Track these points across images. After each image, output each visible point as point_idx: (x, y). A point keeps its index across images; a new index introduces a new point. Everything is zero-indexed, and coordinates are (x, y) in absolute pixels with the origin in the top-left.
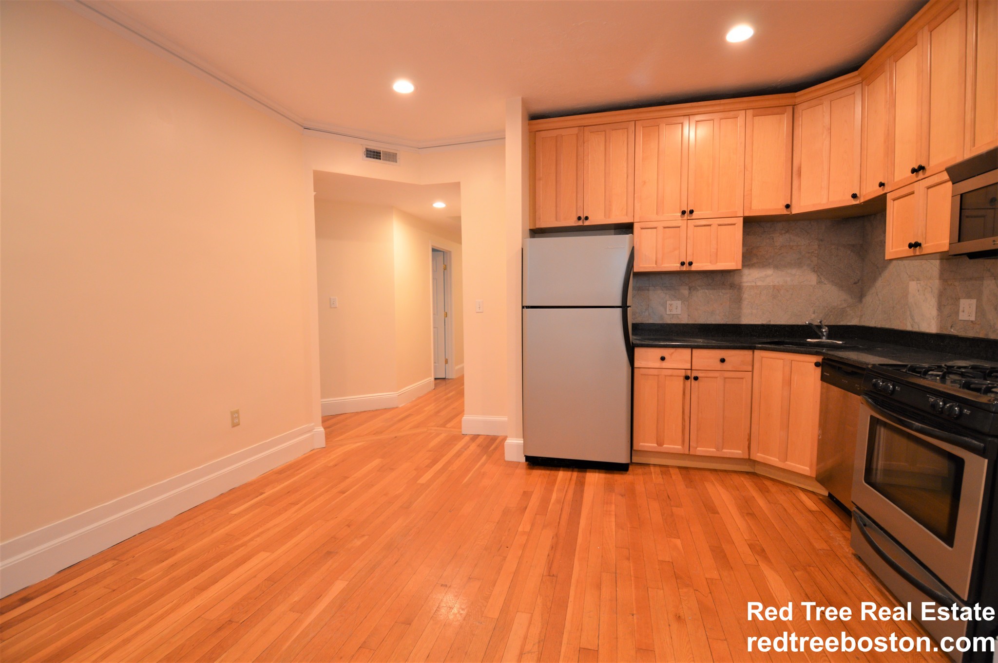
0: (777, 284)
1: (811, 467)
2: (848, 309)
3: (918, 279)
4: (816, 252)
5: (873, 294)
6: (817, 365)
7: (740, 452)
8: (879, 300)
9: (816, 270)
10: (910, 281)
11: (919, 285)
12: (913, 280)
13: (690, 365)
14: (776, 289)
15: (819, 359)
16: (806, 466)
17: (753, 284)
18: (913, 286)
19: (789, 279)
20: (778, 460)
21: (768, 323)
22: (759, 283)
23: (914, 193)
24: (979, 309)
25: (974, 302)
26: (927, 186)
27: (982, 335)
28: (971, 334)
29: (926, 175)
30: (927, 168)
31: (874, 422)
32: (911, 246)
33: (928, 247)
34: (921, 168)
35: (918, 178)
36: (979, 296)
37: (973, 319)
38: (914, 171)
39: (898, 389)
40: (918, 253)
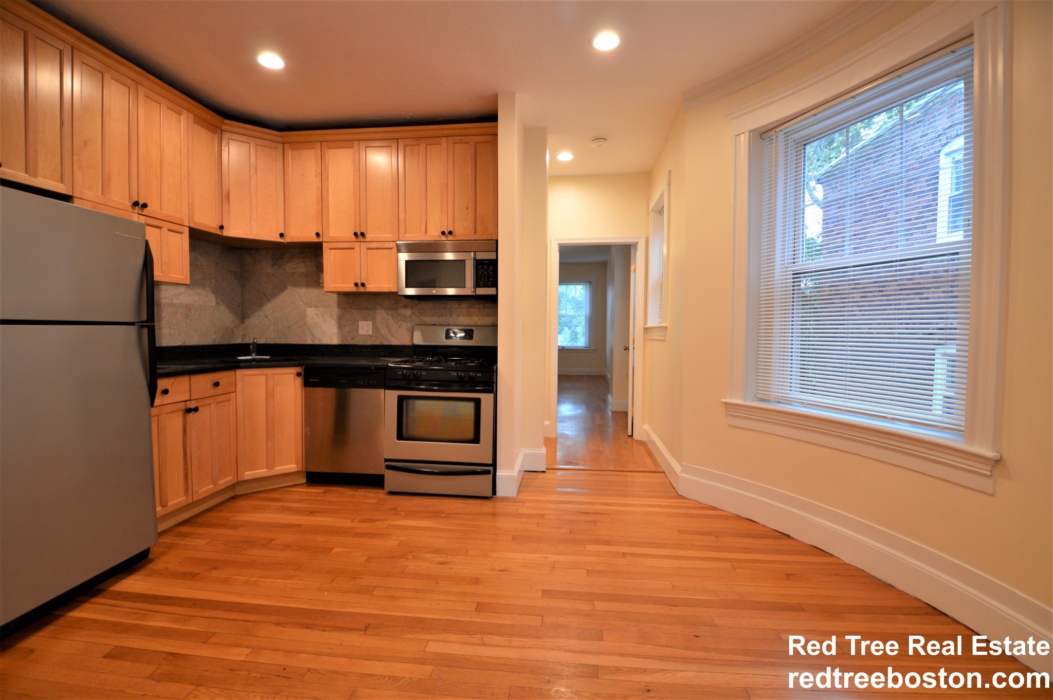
0: (189, 303)
1: (297, 463)
2: (235, 329)
3: (316, 307)
4: (214, 274)
5: (259, 316)
6: (299, 374)
7: (231, 478)
8: (269, 321)
9: (215, 292)
10: (307, 307)
11: (317, 311)
12: (311, 307)
13: (189, 395)
14: (188, 307)
15: (299, 369)
16: (292, 464)
17: (170, 301)
18: (310, 311)
19: (197, 299)
20: (266, 470)
21: (184, 345)
22: (175, 301)
23: (353, 249)
24: (375, 328)
25: (370, 323)
26: (368, 247)
27: (378, 343)
28: (369, 343)
29: (366, 240)
30: (367, 236)
31: (401, 399)
32: (356, 285)
33: (371, 287)
34: (363, 234)
35: (359, 240)
36: (374, 320)
37: (370, 333)
38: (356, 234)
39: (425, 373)
40: (362, 290)
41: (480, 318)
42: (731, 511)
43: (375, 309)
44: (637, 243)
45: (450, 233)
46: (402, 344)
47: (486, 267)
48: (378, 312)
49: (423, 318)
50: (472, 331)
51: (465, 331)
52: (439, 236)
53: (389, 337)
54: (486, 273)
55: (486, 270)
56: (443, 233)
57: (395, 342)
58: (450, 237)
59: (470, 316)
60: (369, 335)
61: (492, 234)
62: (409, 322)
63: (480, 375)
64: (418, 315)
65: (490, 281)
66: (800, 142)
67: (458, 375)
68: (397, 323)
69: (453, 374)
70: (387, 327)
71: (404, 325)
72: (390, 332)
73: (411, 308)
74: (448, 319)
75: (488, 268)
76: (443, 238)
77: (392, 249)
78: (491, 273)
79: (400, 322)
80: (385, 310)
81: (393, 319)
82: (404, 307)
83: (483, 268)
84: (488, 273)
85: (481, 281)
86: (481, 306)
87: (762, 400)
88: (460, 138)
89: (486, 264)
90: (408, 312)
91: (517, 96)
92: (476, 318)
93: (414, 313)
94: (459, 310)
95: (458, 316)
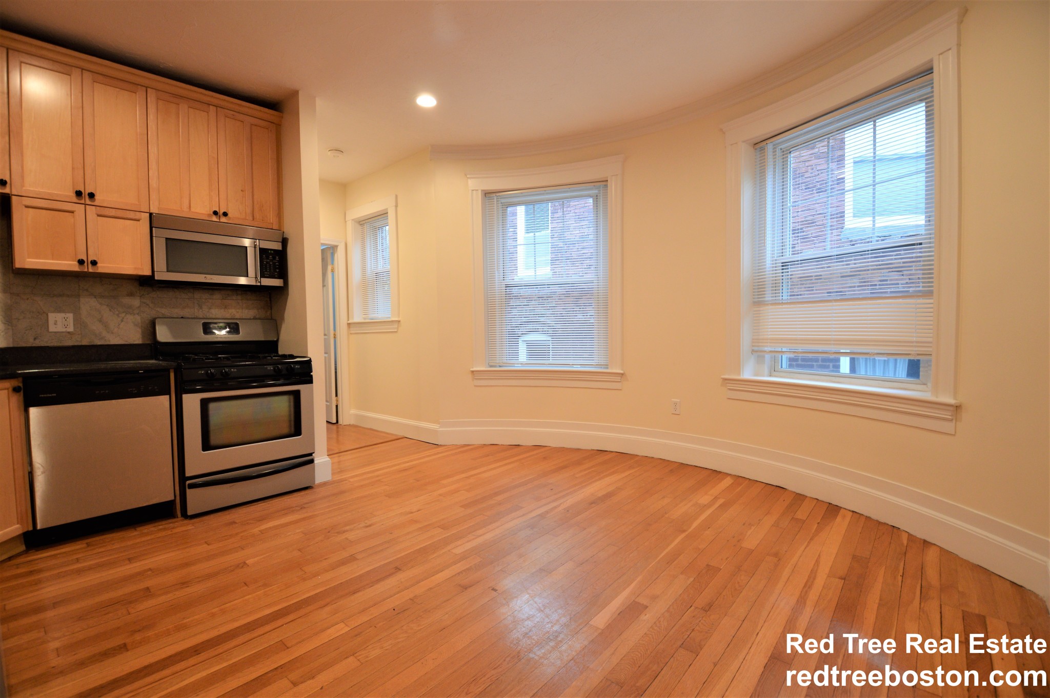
1: (21, 522)
6: (17, 390)
15: (16, 383)
23: (72, 212)
24: (78, 321)
25: (70, 316)
26: (99, 213)
27: (85, 342)
28: (69, 343)
29: (96, 203)
30: (96, 197)
31: (205, 403)
32: (81, 262)
33: (104, 267)
34: (92, 196)
35: (83, 202)
36: (76, 312)
37: (71, 329)
38: (79, 194)
39: (235, 370)
40: (91, 270)
41: (238, 310)
42: (479, 443)
43: (78, 296)
44: (337, 246)
45: (225, 214)
46: (126, 343)
47: (271, 257)
48: (82, 300)
49: (158, 309)
50: (237, 324)
51: (228, 325)
52: (209, 215)
53: (104, 333)
54: (271, 263)
55: (272, 261)
56: (215, 213)
57: (114, 340)
58: (223, 219)
59: (226, 308)
60: (69, 332)
61: (272, 224)
62: (138, 314)
63: (299, 367)
64: (151, 305)
65: (276, 272)
66: (505, 205)
67: (274, 369)
68: (118, 315)
69: (269, 368)
70: (100, 321)
71: (130, 318)
72: (106, 326)
73: (140, 297)
74: (196, 310)
75: (274, 258)
76: (214, 218)
77: (139, 220)
78: (277, 264)
79: (123, 315)
80: (95, 298)
81: (110, 310)
82: (128, 295)
83: (267, 258)
84: (274, 263)
85: (266, 271)
86: (239, 297)
87: (491, 366)
88: (232, 113)
89: (271, 254)
90: (136, 302)
91: (317, 99)
92: (233, 310)
93: (145, 303)
94: (210, 301)
95: (210, 309)
